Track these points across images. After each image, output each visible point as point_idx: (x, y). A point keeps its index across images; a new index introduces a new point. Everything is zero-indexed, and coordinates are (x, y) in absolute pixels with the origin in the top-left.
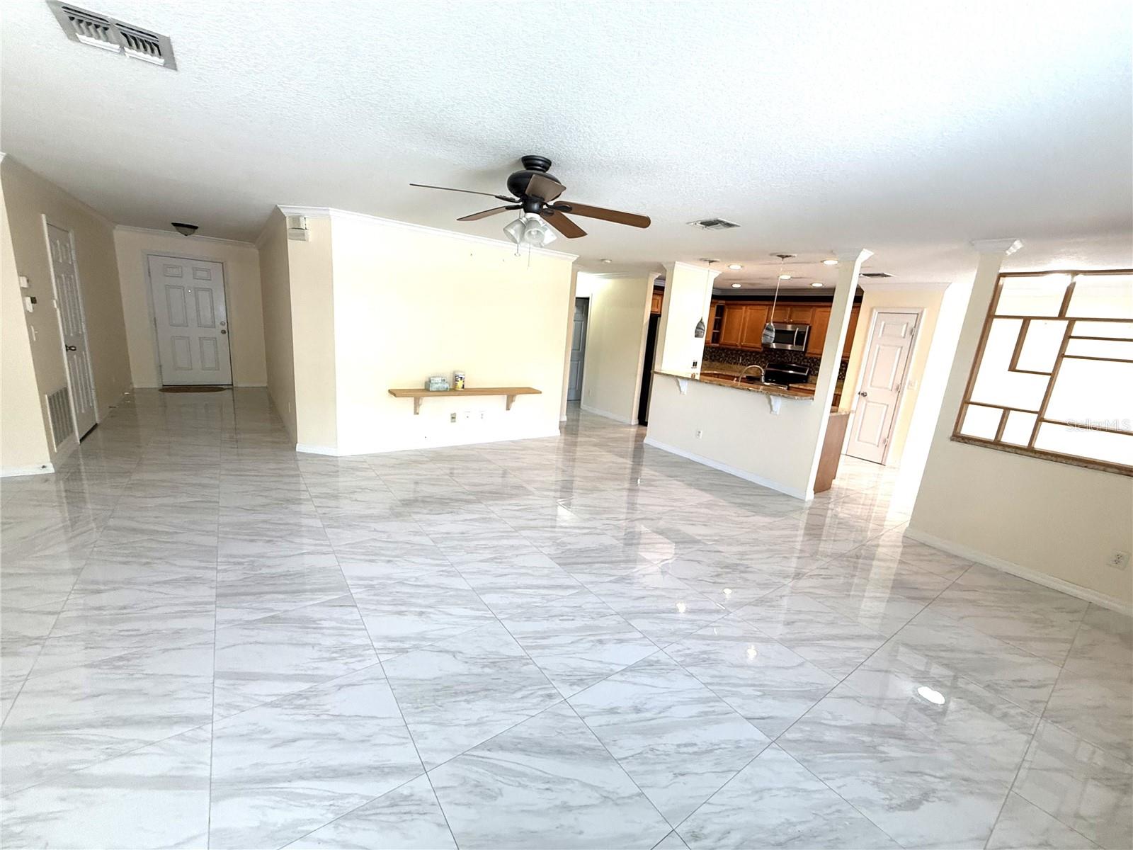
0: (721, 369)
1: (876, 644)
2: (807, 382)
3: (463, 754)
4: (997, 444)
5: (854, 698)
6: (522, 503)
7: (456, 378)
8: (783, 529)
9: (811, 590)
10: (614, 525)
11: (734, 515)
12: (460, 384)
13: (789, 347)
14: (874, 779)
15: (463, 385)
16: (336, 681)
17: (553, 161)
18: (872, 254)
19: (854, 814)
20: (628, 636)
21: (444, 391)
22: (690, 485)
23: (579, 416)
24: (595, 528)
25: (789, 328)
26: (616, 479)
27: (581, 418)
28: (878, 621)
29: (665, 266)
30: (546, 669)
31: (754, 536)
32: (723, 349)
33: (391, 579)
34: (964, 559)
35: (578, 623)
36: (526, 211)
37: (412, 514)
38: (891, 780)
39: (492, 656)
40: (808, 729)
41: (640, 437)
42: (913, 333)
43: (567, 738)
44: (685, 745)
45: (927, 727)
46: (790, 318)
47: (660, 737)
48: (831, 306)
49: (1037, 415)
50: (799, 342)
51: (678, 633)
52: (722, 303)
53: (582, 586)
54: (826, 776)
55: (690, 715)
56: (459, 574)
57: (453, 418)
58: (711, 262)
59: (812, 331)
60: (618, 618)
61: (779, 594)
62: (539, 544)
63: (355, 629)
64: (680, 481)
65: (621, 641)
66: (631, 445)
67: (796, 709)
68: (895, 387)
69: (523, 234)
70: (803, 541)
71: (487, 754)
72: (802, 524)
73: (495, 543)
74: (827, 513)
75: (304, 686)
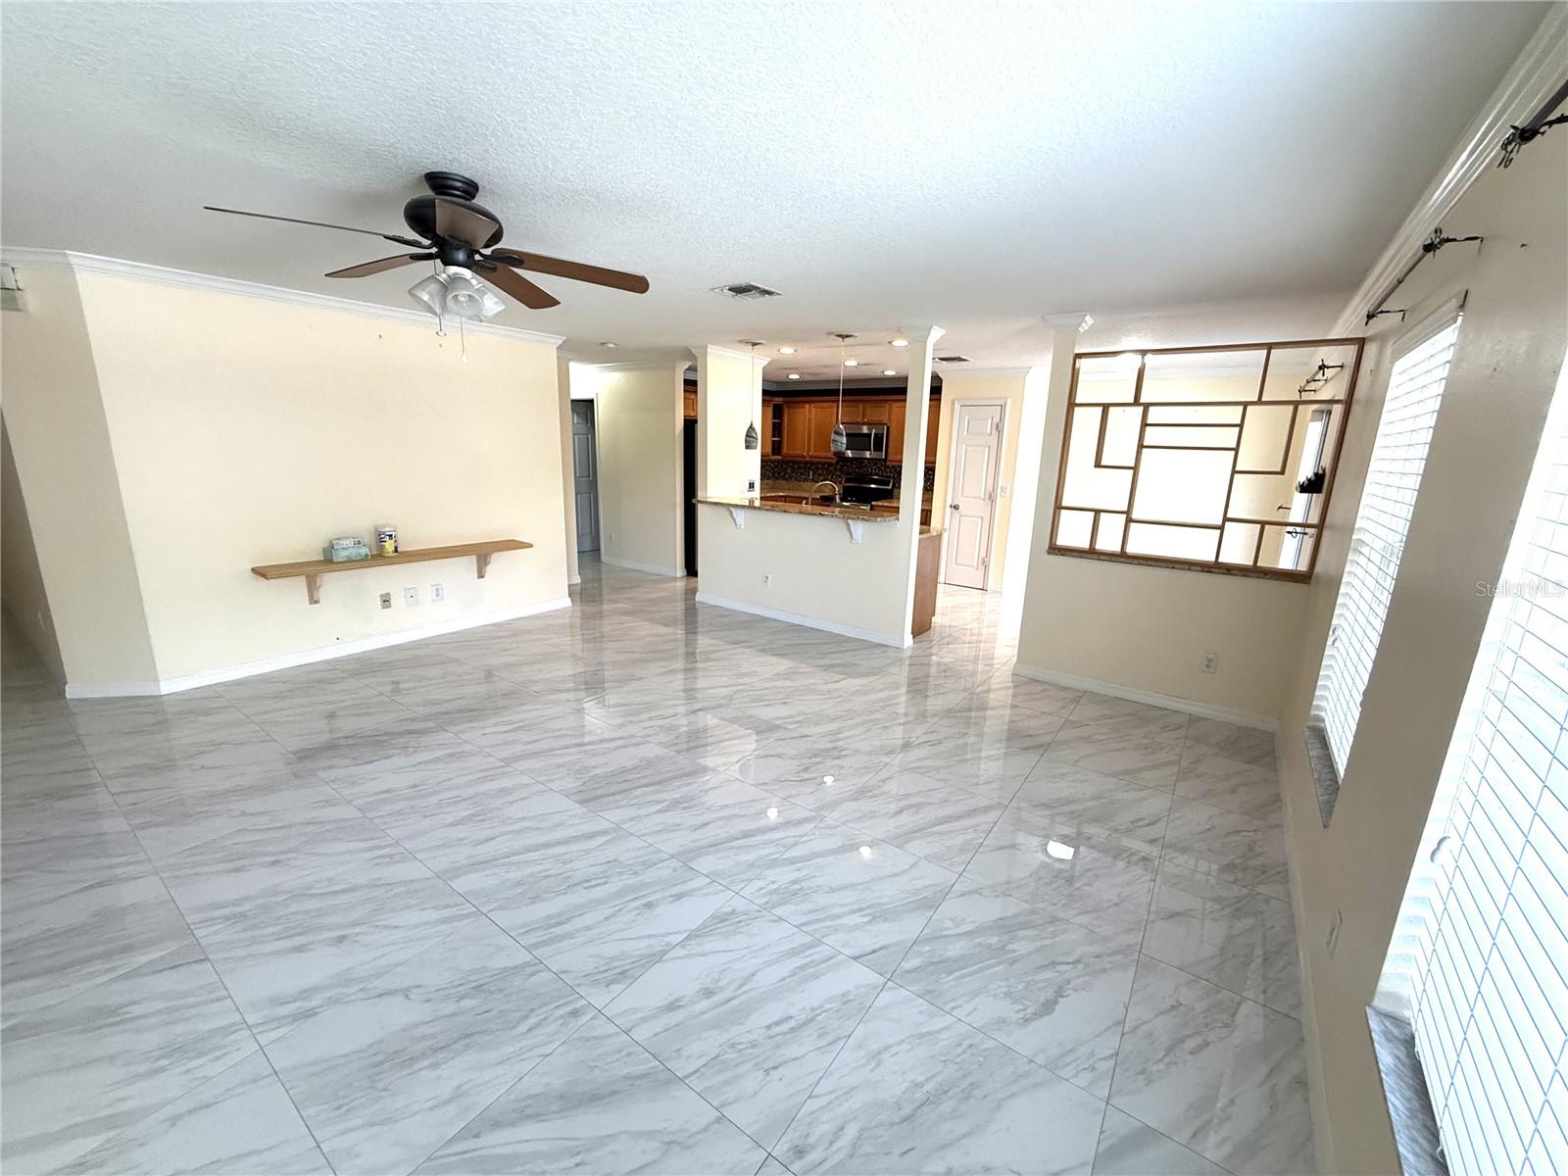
0: (789, 490)
1: (994, 815)
2: (892, 498)
3: (429, 1159)
4: (1092, 553)
5: (976, 892)
6: (515, 718)
7: (380, 538)
8: (881, 690)
9: (918, 764)
10: (661, 727)
11: (821, 682)
12: (389, 546)
13: (868, 454)
14: (1004, 990)
15: (396, 548)
16: (169, 1110)
17: (480, 184)
18: (944, 332)
19: (989, 1044)
20: (691, 885)
21: (362, 560)
22: (764, 651)
23: (600, 575)
24: (632, 736)
25: (865, 430)
26: (661, 659)
27: (604, 576)
28: (995, 786)
29: (693, 351)
30: (566, 972)
31: (848, 706)
32: (787, 462)
33: (276, 893)
34: (1077, 690)
35: (615, 885)
36: (446, 263)
37: (318, 773)
38: (1024, 984)
39: (475, 978)
40: (927, 948)
41: (691, 592)
42: (999, 428)
43: (606, 1071)
44: (777, 1024)
45: (1054, 905)
46: (864, 416)
47: (740, 1024)
48: (905, 400)
49: (1125, 515)
50: (878, 448)
51: (757, 864)
52: (779, 400)
53: (618, 828)
54: (954, 1004)
55: (781, 976)
56: (412, 855)
57: (384, 601)
58: (754, 344)
59: (891, 431)
60: (674, 863)
61: (881, 778)
62: (545, 778)
63: (205, 1003)
64: (748, 648)
65: (679, 897)
66: (680, 606)
67: (912, 926)
68: (987, 496)
69: (444, 297)
70: (906, 702)
71: (470, 1144)
72: (903, 680)
73: (471, 791)
74: (930, 661)
75: (92, 1143)
